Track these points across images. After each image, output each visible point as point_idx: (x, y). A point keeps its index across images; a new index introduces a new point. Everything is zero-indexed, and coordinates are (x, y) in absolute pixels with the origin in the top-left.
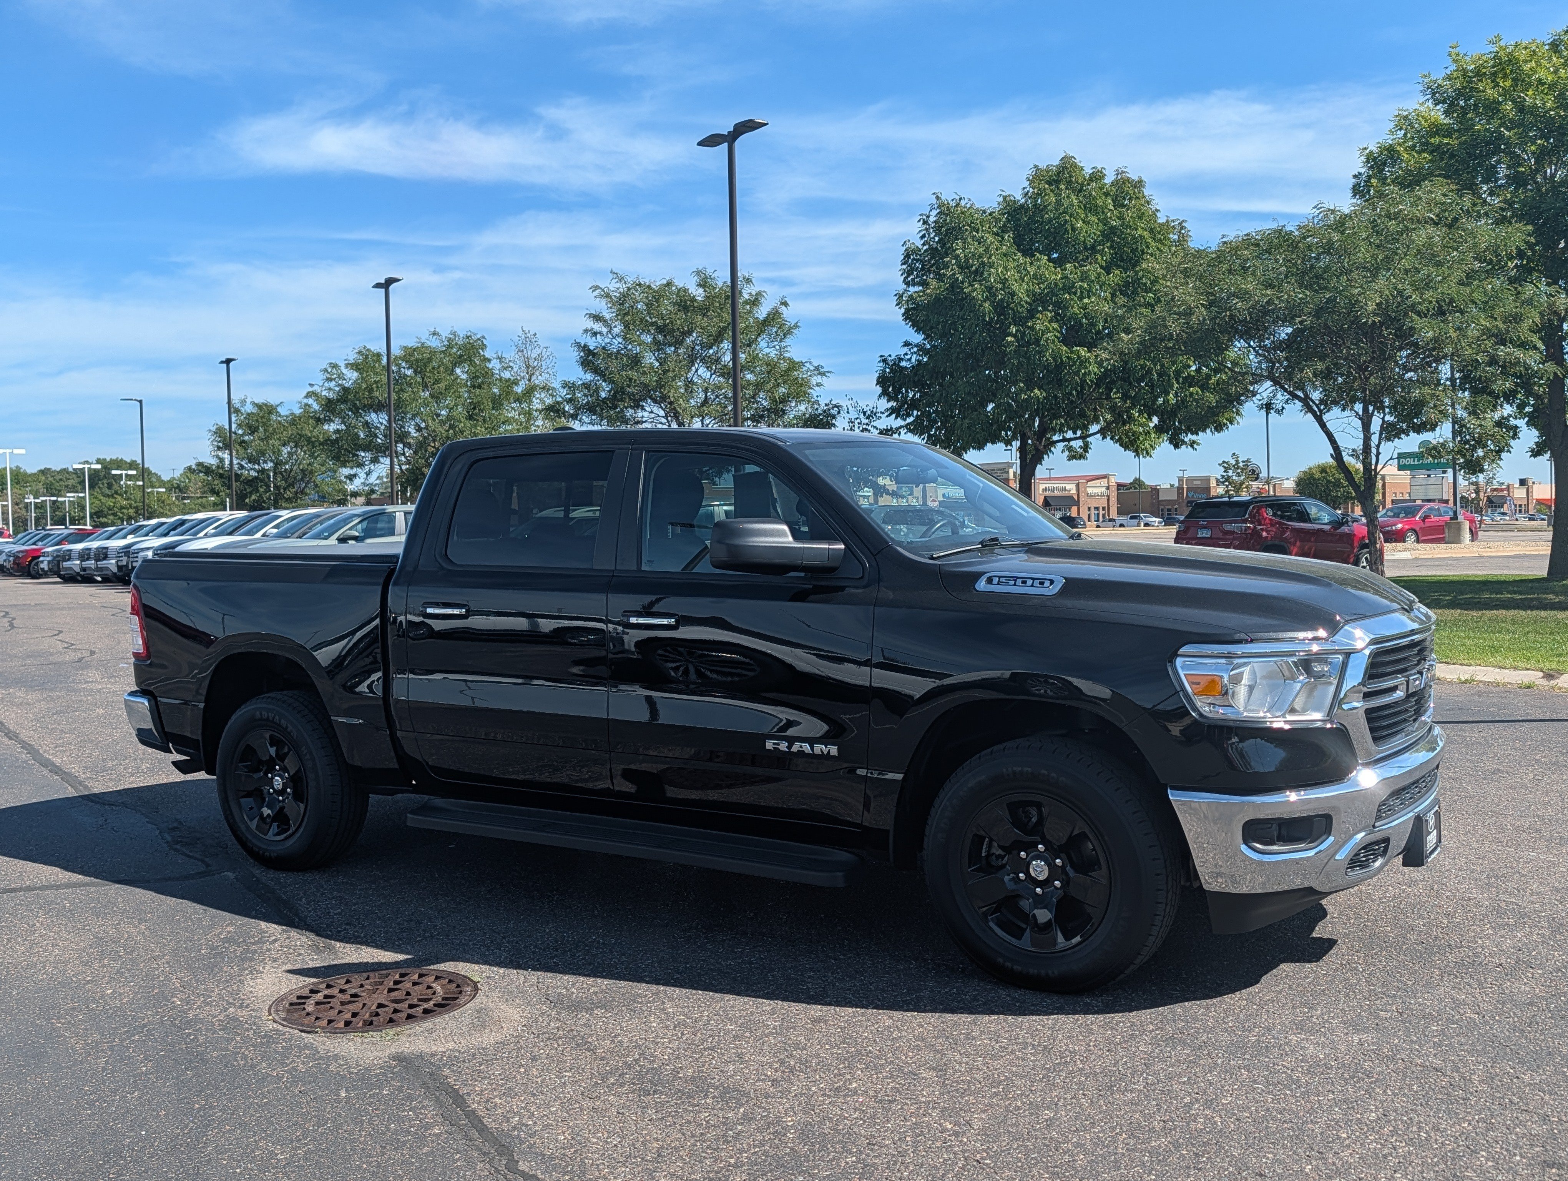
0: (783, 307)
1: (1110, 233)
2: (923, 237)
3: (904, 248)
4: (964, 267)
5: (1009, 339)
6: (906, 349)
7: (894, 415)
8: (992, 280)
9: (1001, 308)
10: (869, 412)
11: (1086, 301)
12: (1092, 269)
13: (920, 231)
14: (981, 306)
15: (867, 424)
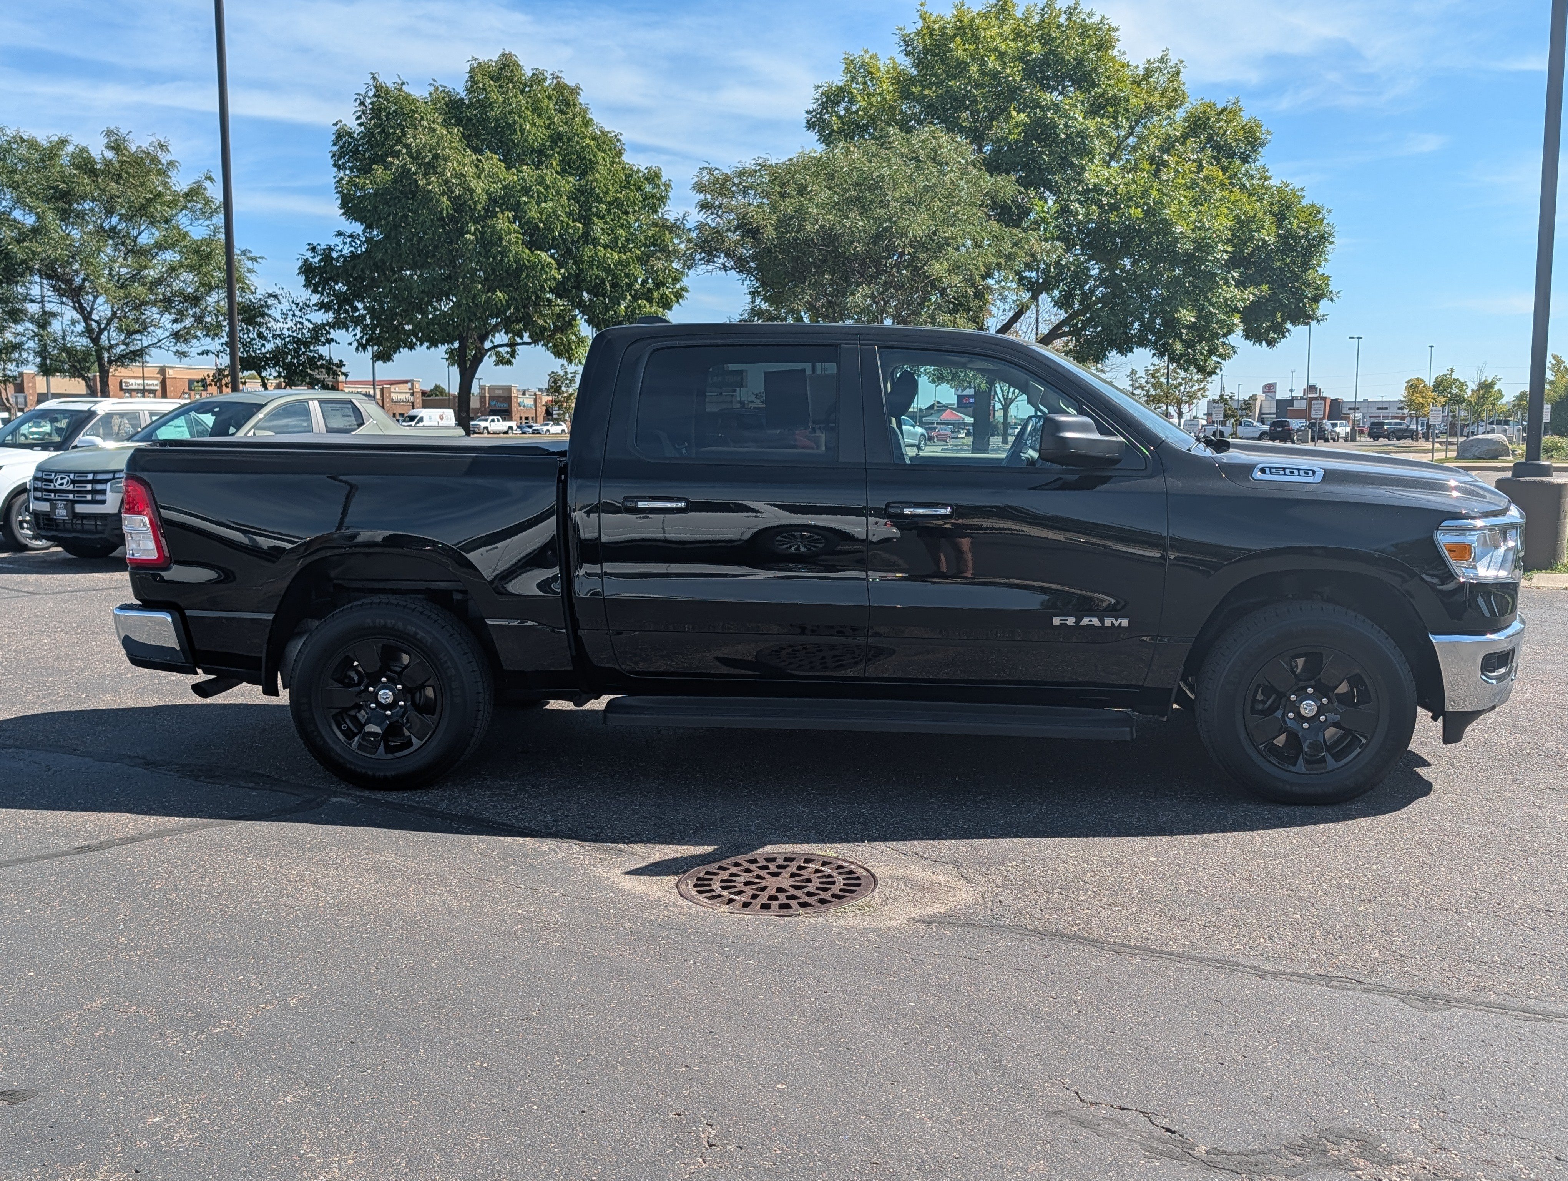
0: (208, 182)
1: (556, 138)
2: (359, 118)
3: (336, 128)
4: (416, 157)
5: (467, 236)
6: (338, 240)
7: (323, 310)
8: (449, 174)
9: (459, 205)
10: (301, 304)
11: (543, 205)
12: (550, 174)
13: (356, 112)
14: (438, 201)
15: (301, 317)
